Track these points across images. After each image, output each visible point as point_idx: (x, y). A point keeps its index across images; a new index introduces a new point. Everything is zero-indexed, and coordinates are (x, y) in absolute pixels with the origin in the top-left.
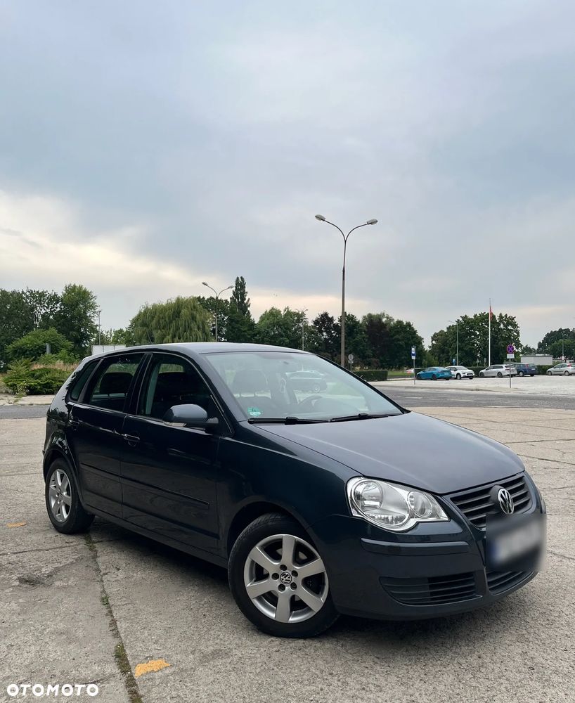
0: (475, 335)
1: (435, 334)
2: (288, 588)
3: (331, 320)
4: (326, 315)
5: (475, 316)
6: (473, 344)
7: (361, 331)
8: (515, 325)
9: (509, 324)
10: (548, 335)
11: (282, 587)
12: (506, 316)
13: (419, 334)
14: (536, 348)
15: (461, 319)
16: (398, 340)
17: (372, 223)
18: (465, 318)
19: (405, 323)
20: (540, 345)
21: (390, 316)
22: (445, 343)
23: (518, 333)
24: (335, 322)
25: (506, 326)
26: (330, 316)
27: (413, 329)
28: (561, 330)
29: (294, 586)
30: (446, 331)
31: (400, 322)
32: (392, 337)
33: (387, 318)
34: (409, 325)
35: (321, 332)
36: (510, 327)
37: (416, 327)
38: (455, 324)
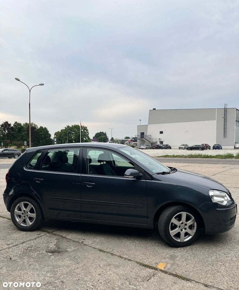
0: (73, 133)
1: (56, 133)
2: (184, 230)
3: (10, 125)
4: (7, 122)
5: (72, 126)
6: (71, 137)
7: (24, 130)
8: (87, 130)
9: (85, 129)
10: (96, 134)
11: (182, 230)
12: (84, 126)
13: (50, 133)
14: (92, 139)
15: (67, 127)
16: (42, 135)
17: (42, 85)
18: (68, 126)
19: (44, 128)
20: (94, 138)
21: (36, 124)
22: (60, 137)
23: (88, 133)
24: (11, 126)
25: (84, 130)
26: (9, 123)
27: (47, 130)
28: (100, 132)
29: (185, 229)
30: (60, 131)
31: (41, 127)
32: (38, 133)
33: (34, 125)
34: (45, 128)
35: (5, 130)
36: (85, 131)
37: (48, 129)
38: (65, 129)
